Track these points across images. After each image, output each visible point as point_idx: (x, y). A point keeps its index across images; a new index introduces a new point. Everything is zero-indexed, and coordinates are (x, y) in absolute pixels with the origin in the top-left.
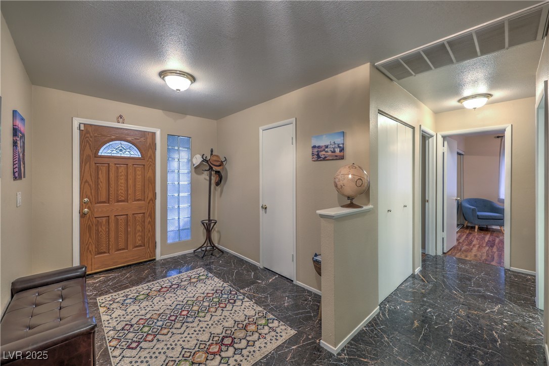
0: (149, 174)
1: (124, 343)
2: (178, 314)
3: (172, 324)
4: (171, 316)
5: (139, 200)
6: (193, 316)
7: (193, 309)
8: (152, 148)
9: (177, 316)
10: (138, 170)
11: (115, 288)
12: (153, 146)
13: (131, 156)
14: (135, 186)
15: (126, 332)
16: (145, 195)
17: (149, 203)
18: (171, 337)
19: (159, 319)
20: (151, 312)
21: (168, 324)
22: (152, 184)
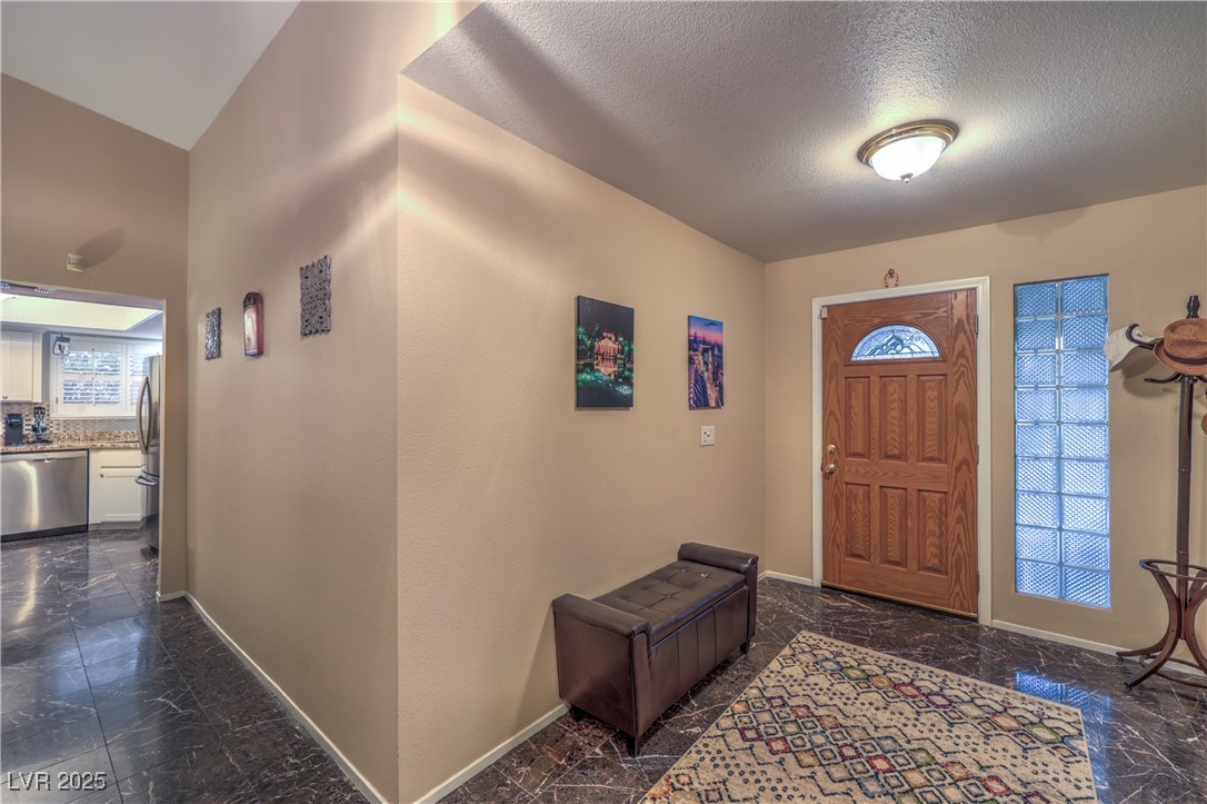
0: (960, 396)
1: (746, 720)
2: (865, 755)
3: (835, 761)
4: (851, 745)
5: (931, 459)
6: (888, 788)
7: (910, 775)
8: (965, 333)
9: (859, 755)
10: (930, 387)
11: (844, 631)
12: (968, 327)
13: (916, 356)
14: (921, 425)
15: (767, 707)
16: (949, 449)
17: (958, 469)
18: (801, 778)
19: (828, 733)
20: (834, 708)
21: (829, 754)
22: (965, 422)
